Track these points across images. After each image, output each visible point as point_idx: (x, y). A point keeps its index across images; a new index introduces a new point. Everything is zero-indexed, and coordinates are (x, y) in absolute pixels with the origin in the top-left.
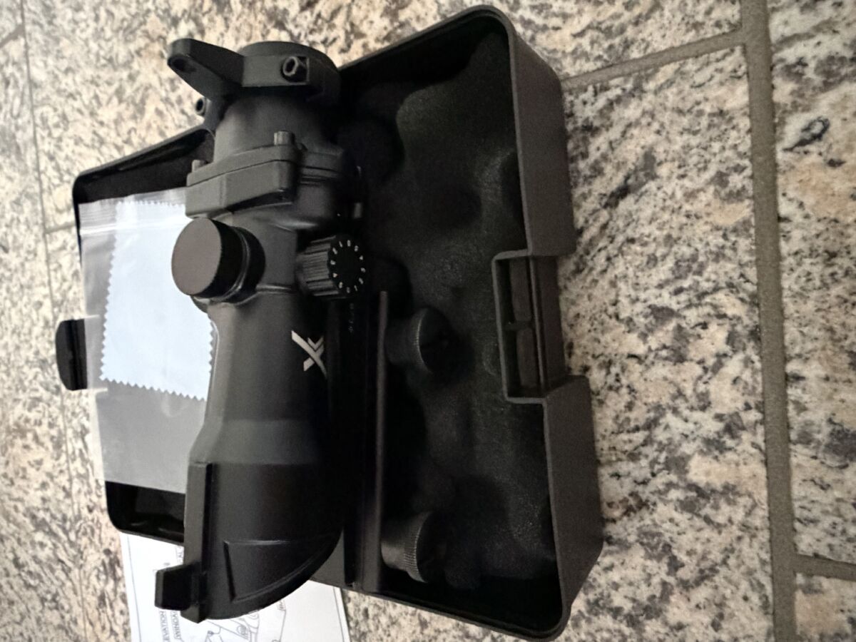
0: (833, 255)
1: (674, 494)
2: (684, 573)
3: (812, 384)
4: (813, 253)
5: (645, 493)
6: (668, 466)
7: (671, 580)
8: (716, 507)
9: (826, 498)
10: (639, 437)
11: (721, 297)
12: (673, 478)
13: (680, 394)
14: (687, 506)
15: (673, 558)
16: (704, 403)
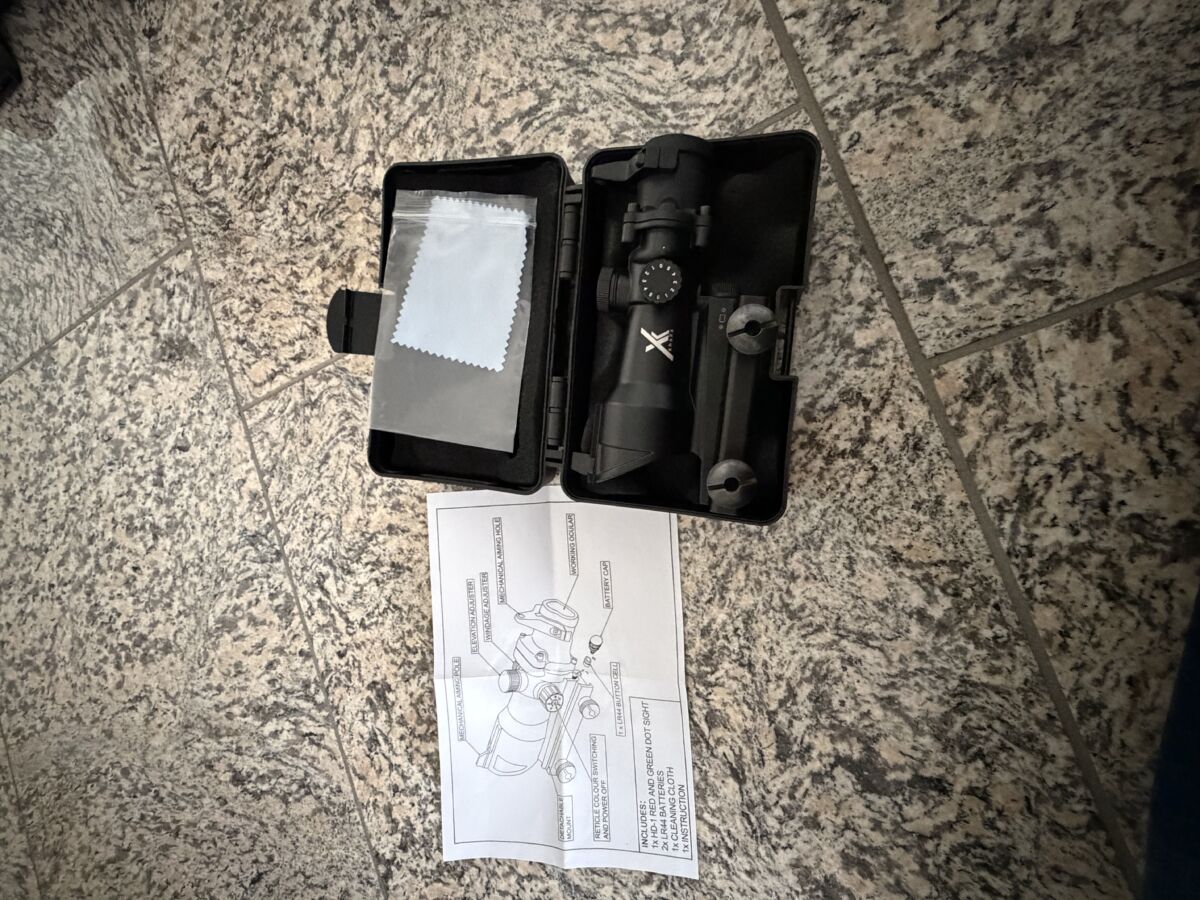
0: (885, 196)
1: (852, 360)
2: (874, 405)
3: (901, 264)
4: (876, 197)
5: (835, 368)
6: (842, 346)
7: (868, 413)
8: (877, 356)
9: (928, 321)
10: (820, 337)
11: (839, 238)
12: (848, 351)
13: (835, 300)
14: (861, 364)
15: (865, 400)
16: (850, 300)
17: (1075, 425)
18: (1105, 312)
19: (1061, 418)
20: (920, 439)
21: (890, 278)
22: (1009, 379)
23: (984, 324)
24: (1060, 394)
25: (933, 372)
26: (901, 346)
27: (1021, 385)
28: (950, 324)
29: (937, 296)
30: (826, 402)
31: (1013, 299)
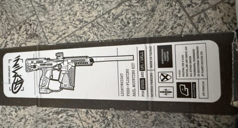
17: (216, 24)
18: (217, 6)
19: (213, 23)
20: (192, 30)
21: (182, 5)
22: (204, 18)
23: (199, 10)
24: (213, 20)
25: (192, 19)
26: (186, 15)
27: (206, 19)
28: (193, 11)
29: (190, 7)
30: (174, 26)
31: (202, 6)
